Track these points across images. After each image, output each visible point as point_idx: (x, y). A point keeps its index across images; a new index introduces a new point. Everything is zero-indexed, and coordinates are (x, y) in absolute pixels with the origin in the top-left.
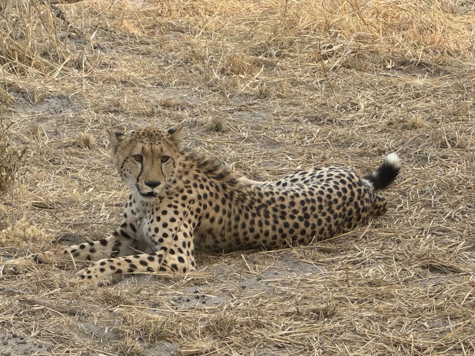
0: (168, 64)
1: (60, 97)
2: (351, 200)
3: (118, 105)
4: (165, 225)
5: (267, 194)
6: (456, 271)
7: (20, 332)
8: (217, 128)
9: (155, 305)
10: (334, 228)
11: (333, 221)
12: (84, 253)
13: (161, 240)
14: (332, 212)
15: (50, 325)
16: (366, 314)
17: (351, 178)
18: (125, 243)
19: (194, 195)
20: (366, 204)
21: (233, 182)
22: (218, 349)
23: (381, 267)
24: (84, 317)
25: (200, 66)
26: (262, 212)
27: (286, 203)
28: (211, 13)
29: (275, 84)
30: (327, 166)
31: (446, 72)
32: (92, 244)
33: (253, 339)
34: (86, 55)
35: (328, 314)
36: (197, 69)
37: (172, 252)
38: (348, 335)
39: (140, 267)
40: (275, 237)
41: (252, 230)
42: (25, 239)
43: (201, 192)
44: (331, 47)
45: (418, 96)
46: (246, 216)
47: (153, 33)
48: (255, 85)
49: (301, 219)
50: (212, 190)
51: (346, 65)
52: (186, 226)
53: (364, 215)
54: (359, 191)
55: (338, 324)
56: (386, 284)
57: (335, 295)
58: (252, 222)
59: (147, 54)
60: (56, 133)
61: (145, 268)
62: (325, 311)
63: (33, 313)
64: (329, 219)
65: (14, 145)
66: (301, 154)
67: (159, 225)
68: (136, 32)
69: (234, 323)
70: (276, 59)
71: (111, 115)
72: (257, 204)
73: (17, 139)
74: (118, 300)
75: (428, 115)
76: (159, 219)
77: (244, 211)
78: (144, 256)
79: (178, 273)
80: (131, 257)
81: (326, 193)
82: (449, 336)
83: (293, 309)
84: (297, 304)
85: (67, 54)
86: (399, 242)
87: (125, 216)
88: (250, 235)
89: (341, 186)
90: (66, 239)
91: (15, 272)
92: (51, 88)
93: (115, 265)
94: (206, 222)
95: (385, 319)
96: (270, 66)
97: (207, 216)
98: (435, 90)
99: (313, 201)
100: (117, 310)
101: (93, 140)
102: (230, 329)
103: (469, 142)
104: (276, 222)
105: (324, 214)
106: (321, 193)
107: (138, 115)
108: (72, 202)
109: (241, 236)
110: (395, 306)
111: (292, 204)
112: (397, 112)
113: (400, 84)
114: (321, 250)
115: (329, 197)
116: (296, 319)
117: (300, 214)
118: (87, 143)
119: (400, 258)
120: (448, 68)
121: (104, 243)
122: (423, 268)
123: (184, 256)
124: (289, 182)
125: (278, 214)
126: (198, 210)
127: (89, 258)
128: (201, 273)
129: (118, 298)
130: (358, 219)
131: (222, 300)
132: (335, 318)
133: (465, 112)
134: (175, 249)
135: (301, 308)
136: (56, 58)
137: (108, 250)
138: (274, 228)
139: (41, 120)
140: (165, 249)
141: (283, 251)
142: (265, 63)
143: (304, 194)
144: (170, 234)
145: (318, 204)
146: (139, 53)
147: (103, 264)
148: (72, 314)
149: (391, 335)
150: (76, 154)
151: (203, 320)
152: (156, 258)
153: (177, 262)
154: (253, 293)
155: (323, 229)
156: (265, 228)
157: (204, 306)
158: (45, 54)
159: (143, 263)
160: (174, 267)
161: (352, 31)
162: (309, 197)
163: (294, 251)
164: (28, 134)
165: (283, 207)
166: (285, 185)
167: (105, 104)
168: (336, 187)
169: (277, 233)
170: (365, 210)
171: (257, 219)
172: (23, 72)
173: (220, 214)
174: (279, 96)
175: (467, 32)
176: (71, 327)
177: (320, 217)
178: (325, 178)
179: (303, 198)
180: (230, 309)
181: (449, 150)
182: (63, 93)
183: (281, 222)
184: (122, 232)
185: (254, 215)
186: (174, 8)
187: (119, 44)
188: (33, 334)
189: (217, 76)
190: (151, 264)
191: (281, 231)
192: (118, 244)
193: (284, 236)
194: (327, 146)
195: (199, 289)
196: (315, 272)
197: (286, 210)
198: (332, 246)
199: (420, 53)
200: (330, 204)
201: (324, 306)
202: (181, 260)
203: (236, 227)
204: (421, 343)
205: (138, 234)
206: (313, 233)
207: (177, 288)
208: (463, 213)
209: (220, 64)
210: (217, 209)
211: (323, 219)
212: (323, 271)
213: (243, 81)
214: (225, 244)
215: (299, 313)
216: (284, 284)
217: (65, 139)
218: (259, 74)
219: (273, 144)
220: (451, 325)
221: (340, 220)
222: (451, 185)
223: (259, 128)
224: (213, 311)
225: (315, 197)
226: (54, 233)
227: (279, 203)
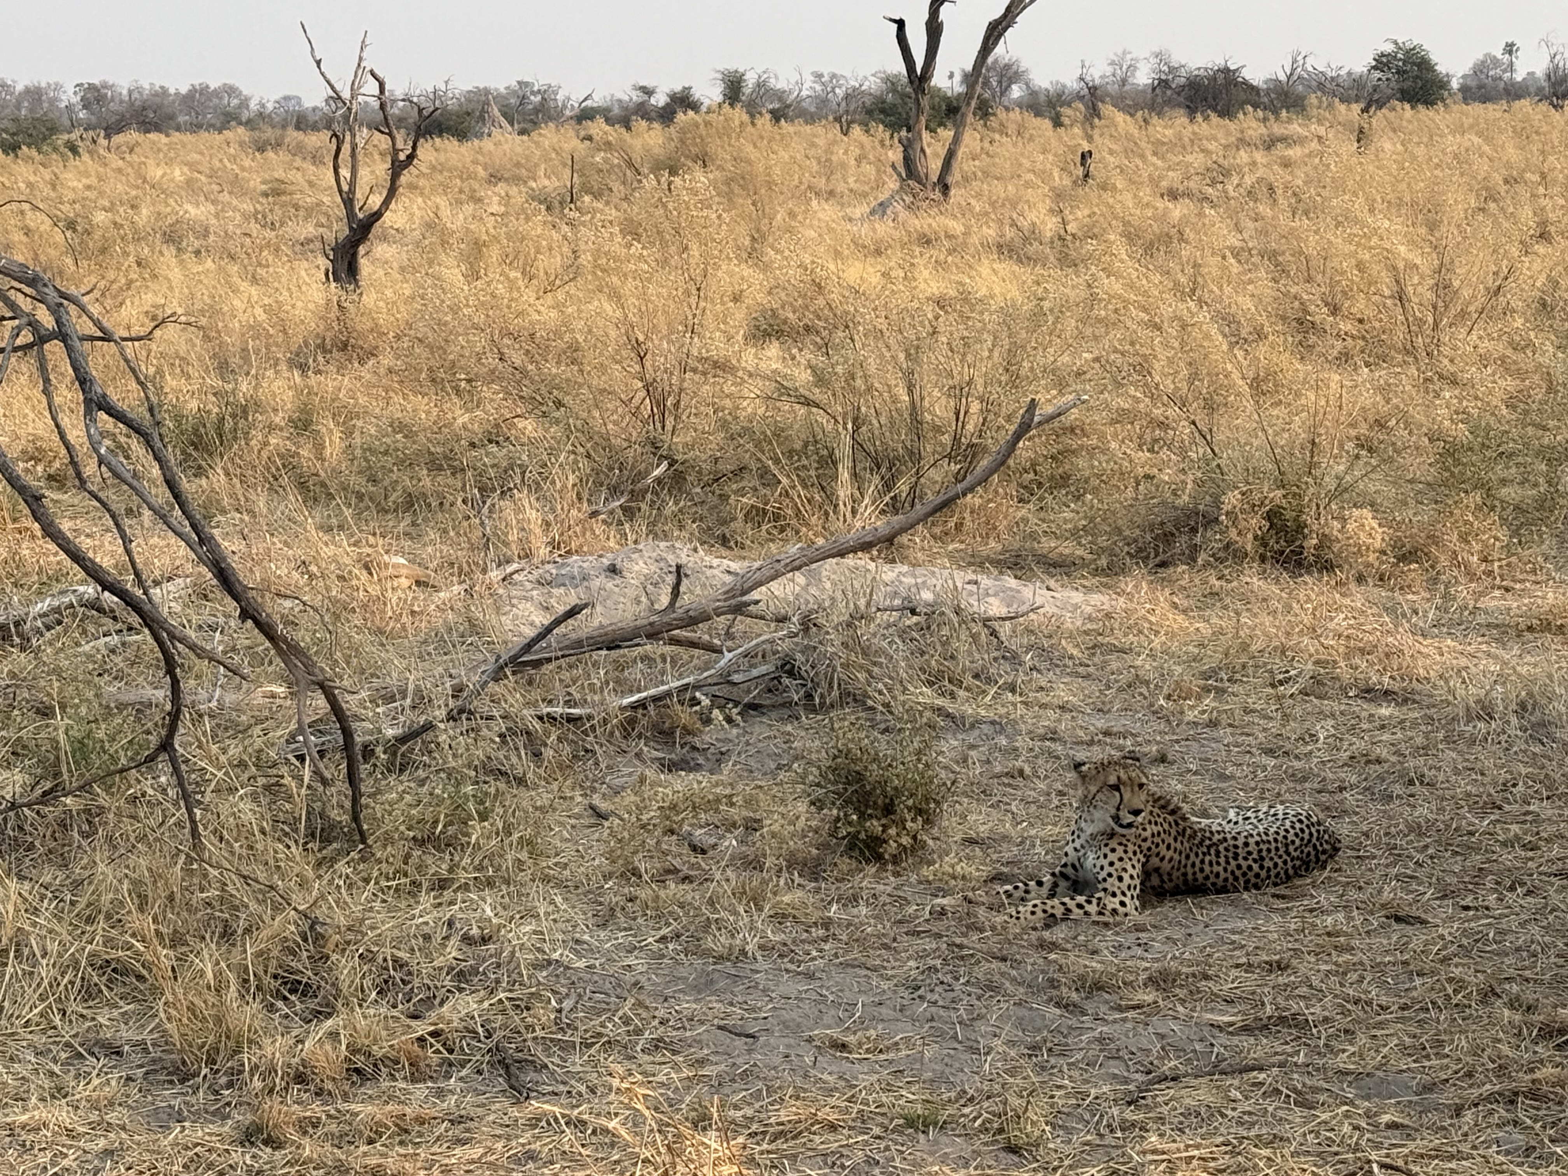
0: (1109, 688)
1: (993, 723)
2: (1309, 841)
3: (1055, 733)
4: (1112, 864)
5: (1218, 832)
6: (1423, 922)
7: (948, 979)
8: (1162, 759)
9: (1095, 952)
10: (1291, 872)
11: (1290, 864)
12: (1018, 894)
13: (1105, 880)
14: (1289, 854)
15: (980, 972)
16: (1324, 967)
17: (1308, 817)
18: (1063, 884)
19: (1148, 834)
20: (1326, 846)
21: (1185, 819)
22: (1161, 1003)
23: (1341, 916)
24: (1017, 964)
25: (1144, 690)
26: (1212, 851)
27: (1240, 843)
28: (1157, 633)
29: (1225, 711)
30: (1282, 803)
31: (1414, 702)
32: (1026, 885)
33: (1199, 992)
34: (1022, 677)
35: (1281, 967)
36: (1141, 694)
37: (1114, 895)
38: (1304, 990)
39: (1076, 910)
40: (1226, 880)
41: (1202, 870)
42: (954, 878)
43: (1156, 829)
44: (1287, 672)
45: (1383, 727)
46: (1197, 855)
47: (1094, 654)
48: (1204, 712)
49: (1255, 861)
50: (1166, 826)
51: (1304, 692)
52: (1133, 867)
53: (1323, 857)
54: (1318, 831)
55: (1292, 978)
56: (1346, 934)
57: (1290, 945)
58: (1202, 862)
59: (1087, 677)
60: (988, 762)
61: (1081, 912)
62: (1279, 963)
63: (962, 958)
64: (1285, 863)
65: (943, 774)
66: (1254, 789)
67: (1105, 863)
68: (1075, 652)
69: (1179, 974)
70: (1227, 684)
71: (1048, 743)
72: (1207, 842)
73: (945, 768)
74: (1053, 946)
75: (1394, 749)
76: (1105, 856)
77: (1195, 849)
78: (1081, 899)
79: (1118, 918)
80: (1067, 900)
81: (1282, 833)
82: (1415, 994)
83: (1244, 960)
84: (1248, 954)
85: (1001, 676)
86: (1360, 888)
87: (1066, 854)
88: (1200, 876)
89: (1298, 825)
90: (998, 878)
91: (943, 912)
92: (983, 713)
93: (1048, 908)
94: (1155, 861)
95: (1345, 974)
96: (1221, 691)
97: (1158, 854)
98: (1402, 721)
99: (1269, 842)
100: (1052, 956)
101: (1027, 770)
102: (1175, 980)
103: (1440, 779)
104: (1228, 863)
105: (1280, 857)
106: (1277, 833)
107: (1077, 743)
108: (1005, 838)
109: (1190, 877)
110: (1355, 959)
111: (1246, 844)
112: (1359, 745)
113: (1364, 714)
114: (1274, 896)
115: (1285, 837)
116: (1246, 971)
117: (1255, 856)
118: (1021, 772)
119: (1363, 906)
120: (1417, 697)
121: (1040, 884)
122: (1387, 917)
123: (1127, 900)
124: (1241, 821)
125: (1230, 855)
126: (1149, 849)
127: (1022, 899)
128: (1146, 918)
129: (1053, 944)
130: (1317, 863)
131: (1166, 948)
132: (1289, 971)
133: (1435, 746)
134: (1118, 892)
135: (1252, 959)
136: (989, 681)
137: (1045, 891)
138: (1225, 870)
139: (972, 747)
140: (1105, 890)
141: (1233, 896)
142: (1216, 688)
143: (1259, 834)
144: (1115, 874)
145: (1274, 845)
146: (1077, 675)
147: (1035, 906)
148: (1004, 960)
149: (1351, 992)
150: (1010, 785)
151: (1146, 969)
152: (1095, 901)
153: (1118, 906)
154: (1199, 941)
155: (1278, 873)
156: (1216, 868)
157: (1146, 955)
158: (976, 676)
159: (1080, 906)
160: (1114, 911)
161: (1311, 656)
162: (1264, 838)
163: (1245, 896)
164: (958, 762)
165: (1236, 847)
166: (1236, 823)
167: (1041, 731)
168: (1293, 828)
169: (1229, 875)
170: (1324, 852)
171: (1207, 858)
172: (953, 695)
173: (1171, 852)
174: (1230, 725)
175: (1438, 657)
176: (1002, 974)
177: (1276, 859)
178: (1281, 817)
179: (1258, 839)
180: (1174, 958)
181: (1417, 788)
182: (996, 718)
183: (1233, 863)
184: (1061, 873)
185: (1204, 854)
186: (1116, 626)
187: (1057, 666)
188: (962, 981)
189: (1162, 702)
190: (1088, 908)
191: (1233, 873)
192: (1055, 885)
193: (1236, 879)
194: (1282, 781)
195: (1141, 935)
196: (1268, 919)
197: (1239, 851)
198: (1287, 892)
199: (1386, 680)
200: (1287, 845)
201: (1277, 957)
202: (1123, 904)
203: (1185, 866)
204: (1384, 1000)
205: (1081, 873)
206: (1269, 877)
207: (1117, 934)
208: (1432, 858)
209: (1166, 691)
210: (1169, 847)
211: (1279, 861)
212: (1276, 918)
213: (1191, 708)
214: (1172, 884)
215: (1250, 965)
216: (1233, 932)
217: (998, 769)
218: (1208, 701)
219: (1223, 777)
220: (1418, 981)
221: (1298, 863)
222: (1419, 826)
223: (1208, 760)
224: (1157, 960)
225: (1271, 838)
226: (986, 871)
227: (1232, 842)
